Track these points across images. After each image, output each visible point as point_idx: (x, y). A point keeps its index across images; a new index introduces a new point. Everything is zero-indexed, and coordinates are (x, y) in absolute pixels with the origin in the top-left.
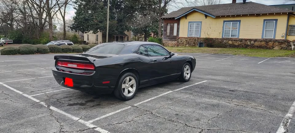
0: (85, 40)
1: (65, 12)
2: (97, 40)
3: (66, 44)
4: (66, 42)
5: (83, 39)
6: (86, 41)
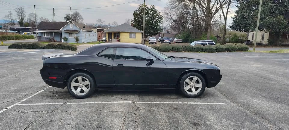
0: (249, 39)
1: (227, 12)
2: (263, 40)
3: (208, 44)
4: (207, 42)
5: (248, 38)
6: (249, 41)
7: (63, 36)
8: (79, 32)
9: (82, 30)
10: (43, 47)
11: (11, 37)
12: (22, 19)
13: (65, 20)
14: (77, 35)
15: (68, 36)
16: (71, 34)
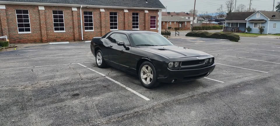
7: (247, 27)
8: (266, 21)
9: (269, 19)
10: (209, 36)
11: (210, 27)
12: (230, 11)
13: (277, 9)
14: (263, 25)
15: (252, 27)
16: (256, 24)
